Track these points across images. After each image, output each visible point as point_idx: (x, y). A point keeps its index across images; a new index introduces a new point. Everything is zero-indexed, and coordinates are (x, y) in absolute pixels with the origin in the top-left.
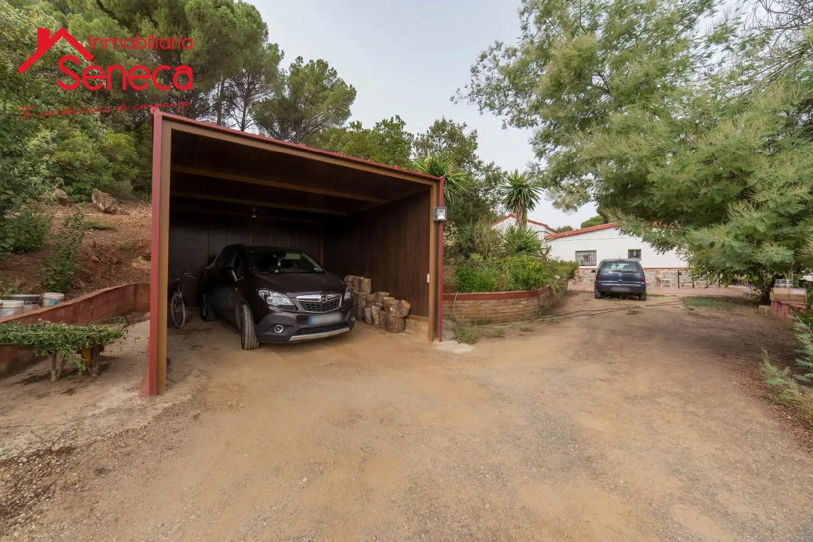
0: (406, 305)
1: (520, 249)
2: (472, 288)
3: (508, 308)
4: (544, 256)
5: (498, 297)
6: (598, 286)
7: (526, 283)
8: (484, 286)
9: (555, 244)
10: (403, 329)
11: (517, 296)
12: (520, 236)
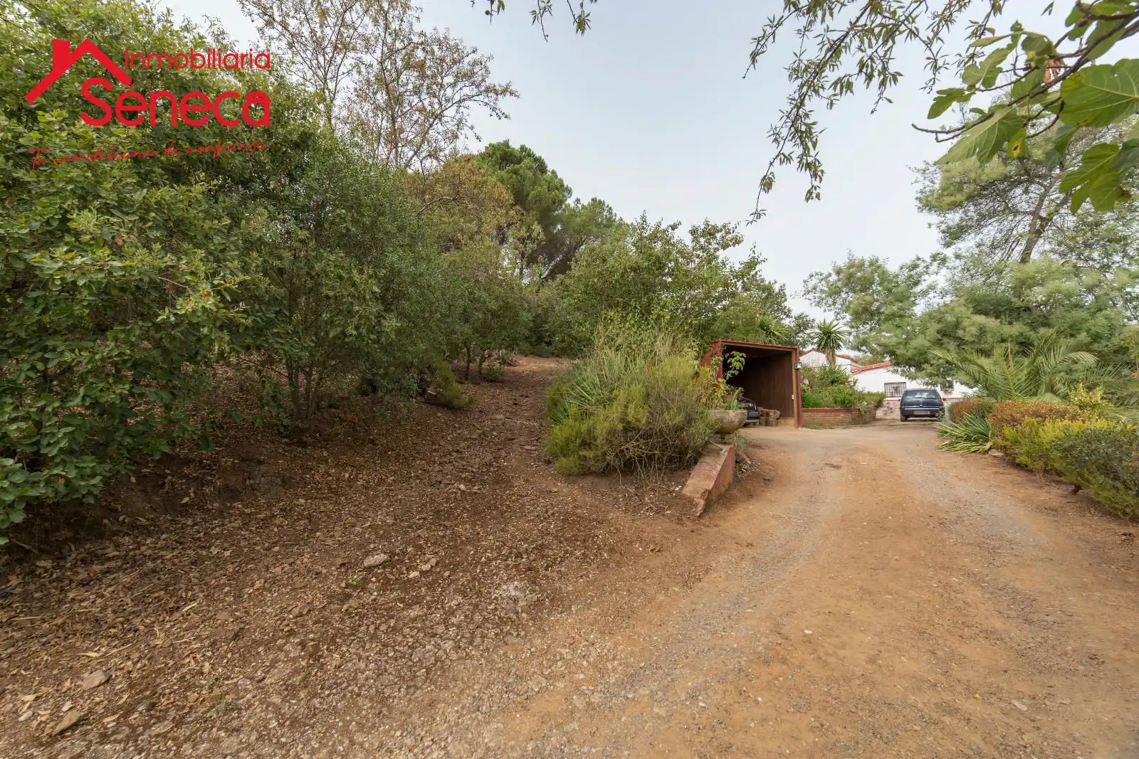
0: (779, 413)
1: (833, 382)
2: (809, 405)
3: (831, 417)
4: (851, 387)
5: (826, 411)
6: (902, 411)
7: (843, 402)
8: (816, 405)
9: (860, 377)
10: (777, 425)
11: (836, 411)
12: (832, 372)
